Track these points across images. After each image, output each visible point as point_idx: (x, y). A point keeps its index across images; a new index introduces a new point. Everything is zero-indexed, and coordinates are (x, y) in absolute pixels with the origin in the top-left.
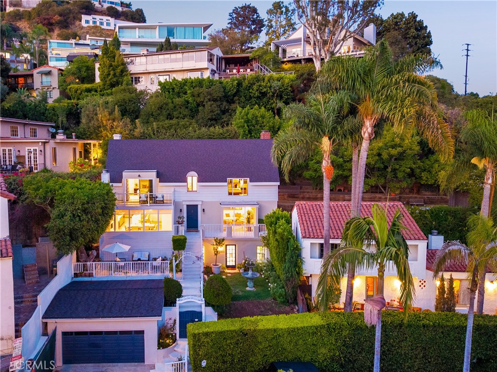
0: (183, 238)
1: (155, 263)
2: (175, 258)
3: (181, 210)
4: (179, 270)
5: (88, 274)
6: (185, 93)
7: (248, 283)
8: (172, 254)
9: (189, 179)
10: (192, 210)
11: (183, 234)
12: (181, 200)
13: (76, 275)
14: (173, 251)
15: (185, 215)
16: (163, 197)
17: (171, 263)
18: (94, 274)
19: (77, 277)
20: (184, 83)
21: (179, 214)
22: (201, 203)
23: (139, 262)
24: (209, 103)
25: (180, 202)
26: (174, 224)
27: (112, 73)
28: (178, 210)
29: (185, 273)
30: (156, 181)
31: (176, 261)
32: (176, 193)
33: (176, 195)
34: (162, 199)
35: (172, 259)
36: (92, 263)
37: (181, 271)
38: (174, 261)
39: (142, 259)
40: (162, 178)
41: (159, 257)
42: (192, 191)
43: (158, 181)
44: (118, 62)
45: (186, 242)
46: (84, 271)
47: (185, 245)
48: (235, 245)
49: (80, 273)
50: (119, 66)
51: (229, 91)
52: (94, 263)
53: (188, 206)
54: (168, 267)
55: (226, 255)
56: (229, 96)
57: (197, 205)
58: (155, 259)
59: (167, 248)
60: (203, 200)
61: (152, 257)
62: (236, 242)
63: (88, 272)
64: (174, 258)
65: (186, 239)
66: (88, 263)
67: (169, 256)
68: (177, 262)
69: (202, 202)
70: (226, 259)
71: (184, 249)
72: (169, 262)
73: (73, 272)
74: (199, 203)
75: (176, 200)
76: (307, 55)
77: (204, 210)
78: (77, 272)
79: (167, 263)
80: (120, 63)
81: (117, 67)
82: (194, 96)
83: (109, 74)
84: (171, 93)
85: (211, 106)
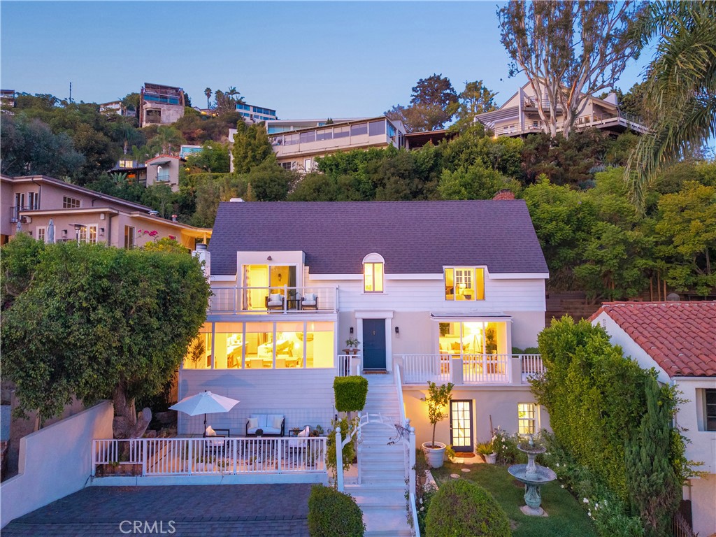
0: (359, 381)
1: (294, 442)
2: (342, 429)
3: (352, 329)
4: (350, 458)
5: (130, 469)
6: (356, 170)
7: (527, 497)
8: (334, 419)
9: (368, 268)
10: (374, 329)
11: (358, 374)
12: (352, 310)
13: (101, 471)
14: (336, 412)
15: (360, 339)
16: (316, 299)
17: (331, 442)
18: (144, 468)
19: (102, 476)
20: (353, 156)
21: (347, 336)
22: (391, 315)
23: (259, 438)
24: (393, 179)
25: (349, 313)
26: (338, 354)
27: (250, 154)
28: (346, 330)
29: (365, 468)
30: (302, 271)
31: (343, 439)
32: (342, 295)
33: (342, 300)
34: (313, 303)
35: (334, 433)
36: (140, 440)
37: (355, 461)
38: (338, 437)
39: (266, 431)
40: (314, 264)
41: (305, 426)
42: (374, 292)
43: (308, 271)
44: (259, 140)
45: (365, 391)
46: (120, 459)
47: (364, 399)
48: (471, 401)
49: (110, 465)
50: (261, 146)
51: (422, 164)
52: (145, 440)
53: (365, 321)
54: (325, 452)
55: (451, 422)
56: (422, 172)
57: (384, 320)
58: (296, 432)
59: (324, 407)
60: (396, 310)
61: (289, 427)
62: (472, 394)
63: (131, 463)
64: (338, 429)
65: (365, 384)
66: (131, 440)
67: (327, 425)
68: (348, 440)
69: (394, 312)
70: (451, 431)
71: (361, 409)
72: (325, 439)
73: (94, 463)
74: (387, 316)
75: (343, 310)
76: (527, 129)
77: (397, 328)
78: (104, 463)
79: (322, 440)
80: (262, 142)
81: (257, 147)
82: (368, 173)
83: (246, 157)
84: (334, 170)
85: (396, 182)
